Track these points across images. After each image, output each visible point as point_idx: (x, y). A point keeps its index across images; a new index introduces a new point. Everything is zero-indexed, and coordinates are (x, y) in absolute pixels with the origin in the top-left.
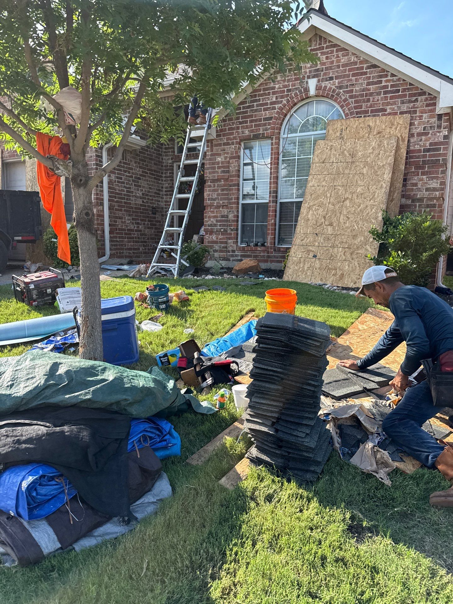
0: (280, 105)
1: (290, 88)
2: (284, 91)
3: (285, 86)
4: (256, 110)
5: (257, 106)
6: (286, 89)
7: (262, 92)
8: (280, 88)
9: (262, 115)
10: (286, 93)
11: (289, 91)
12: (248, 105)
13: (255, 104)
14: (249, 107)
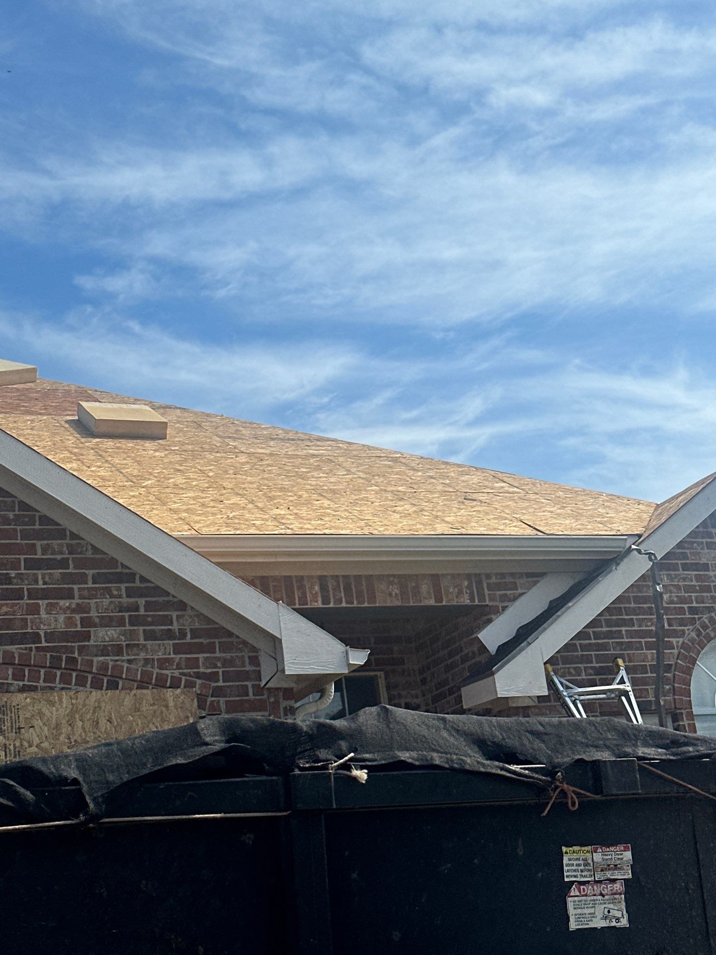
0: (681, 640)
1: (694, 605)
2: (681, 611)
3: (682, 600)
4: (629, 646)
5: (630, 634)
6: (686, 606)
7: (633, 605)
8: (671, 602)
9: (646, 656)
10: (688, 616)
11: (693, 610)
12: (605, 629)
13: (624, 629)
14: (609, 635)
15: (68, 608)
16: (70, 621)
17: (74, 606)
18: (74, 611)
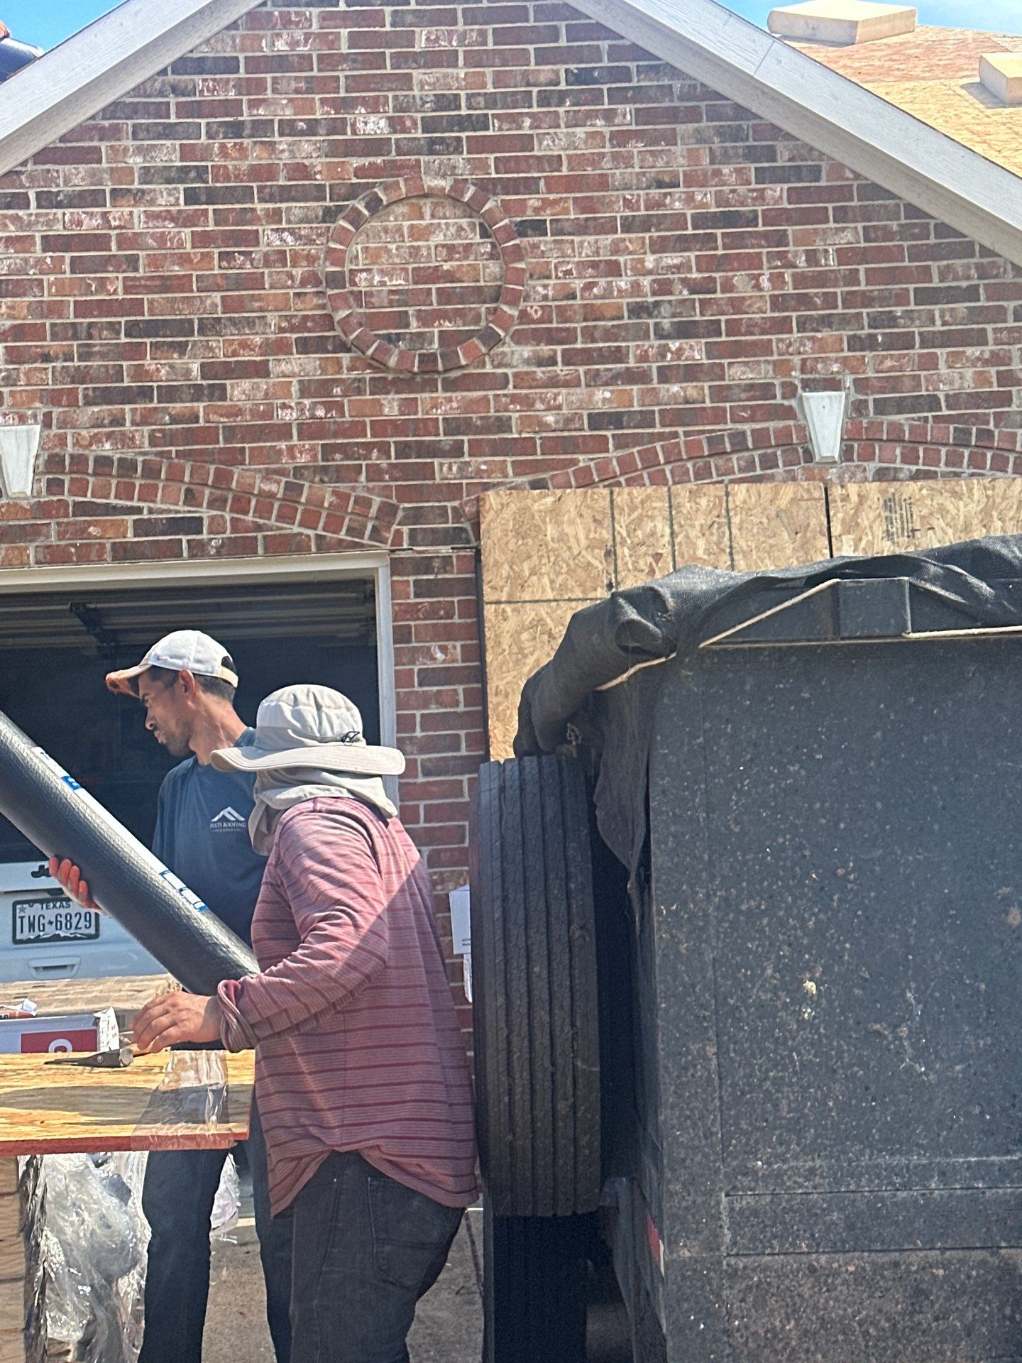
15: (979, 359)
16: (981, 378)
17: (987, 356)
18: (987, 362)
